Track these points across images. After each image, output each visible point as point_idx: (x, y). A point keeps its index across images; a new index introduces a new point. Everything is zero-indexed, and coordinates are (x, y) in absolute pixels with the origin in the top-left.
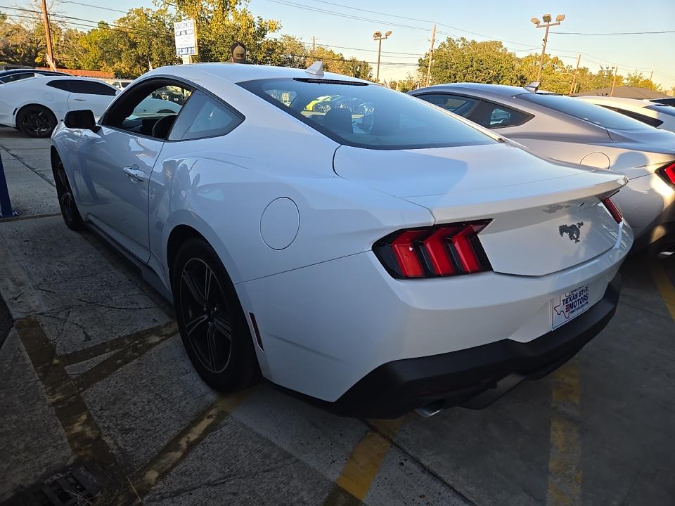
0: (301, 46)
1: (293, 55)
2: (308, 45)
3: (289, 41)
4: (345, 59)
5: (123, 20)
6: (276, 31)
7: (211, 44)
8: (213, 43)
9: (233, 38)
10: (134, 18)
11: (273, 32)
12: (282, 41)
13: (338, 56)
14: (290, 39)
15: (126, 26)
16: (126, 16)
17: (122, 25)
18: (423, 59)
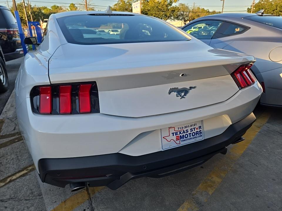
0: (187, 7)
1: (183, 12)
2: (191, 7)
3: (182, 6)
4: (210, 11)
5: (116, 5)
6: (177, 2)
7: (148, 11)
8: (149, 10)
9: (157, 7)
10: (120, 3)
11: (176, 2)
12: (179, 6)
13: (206, 10)
14: (182, 5)
15: (117, 7)
16: (117, 3)
17: (115, 7)
18: (250, 8)
